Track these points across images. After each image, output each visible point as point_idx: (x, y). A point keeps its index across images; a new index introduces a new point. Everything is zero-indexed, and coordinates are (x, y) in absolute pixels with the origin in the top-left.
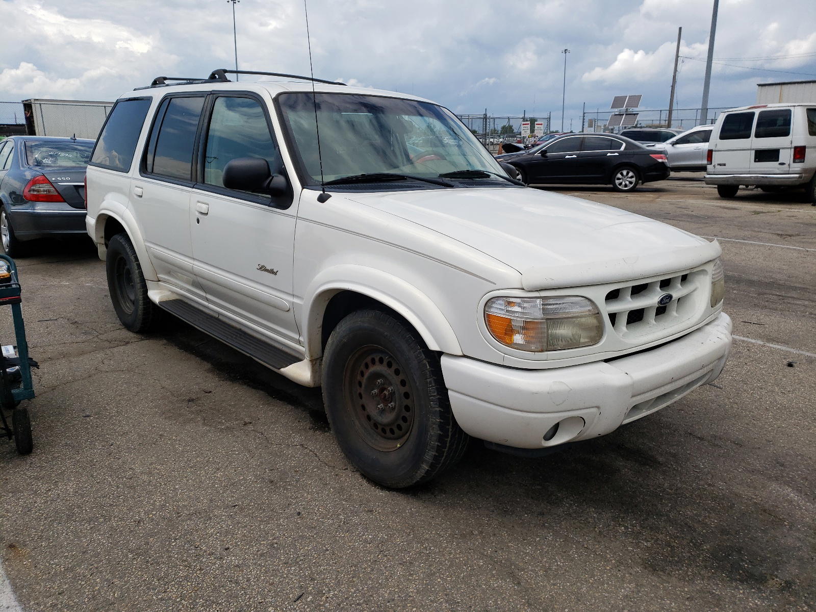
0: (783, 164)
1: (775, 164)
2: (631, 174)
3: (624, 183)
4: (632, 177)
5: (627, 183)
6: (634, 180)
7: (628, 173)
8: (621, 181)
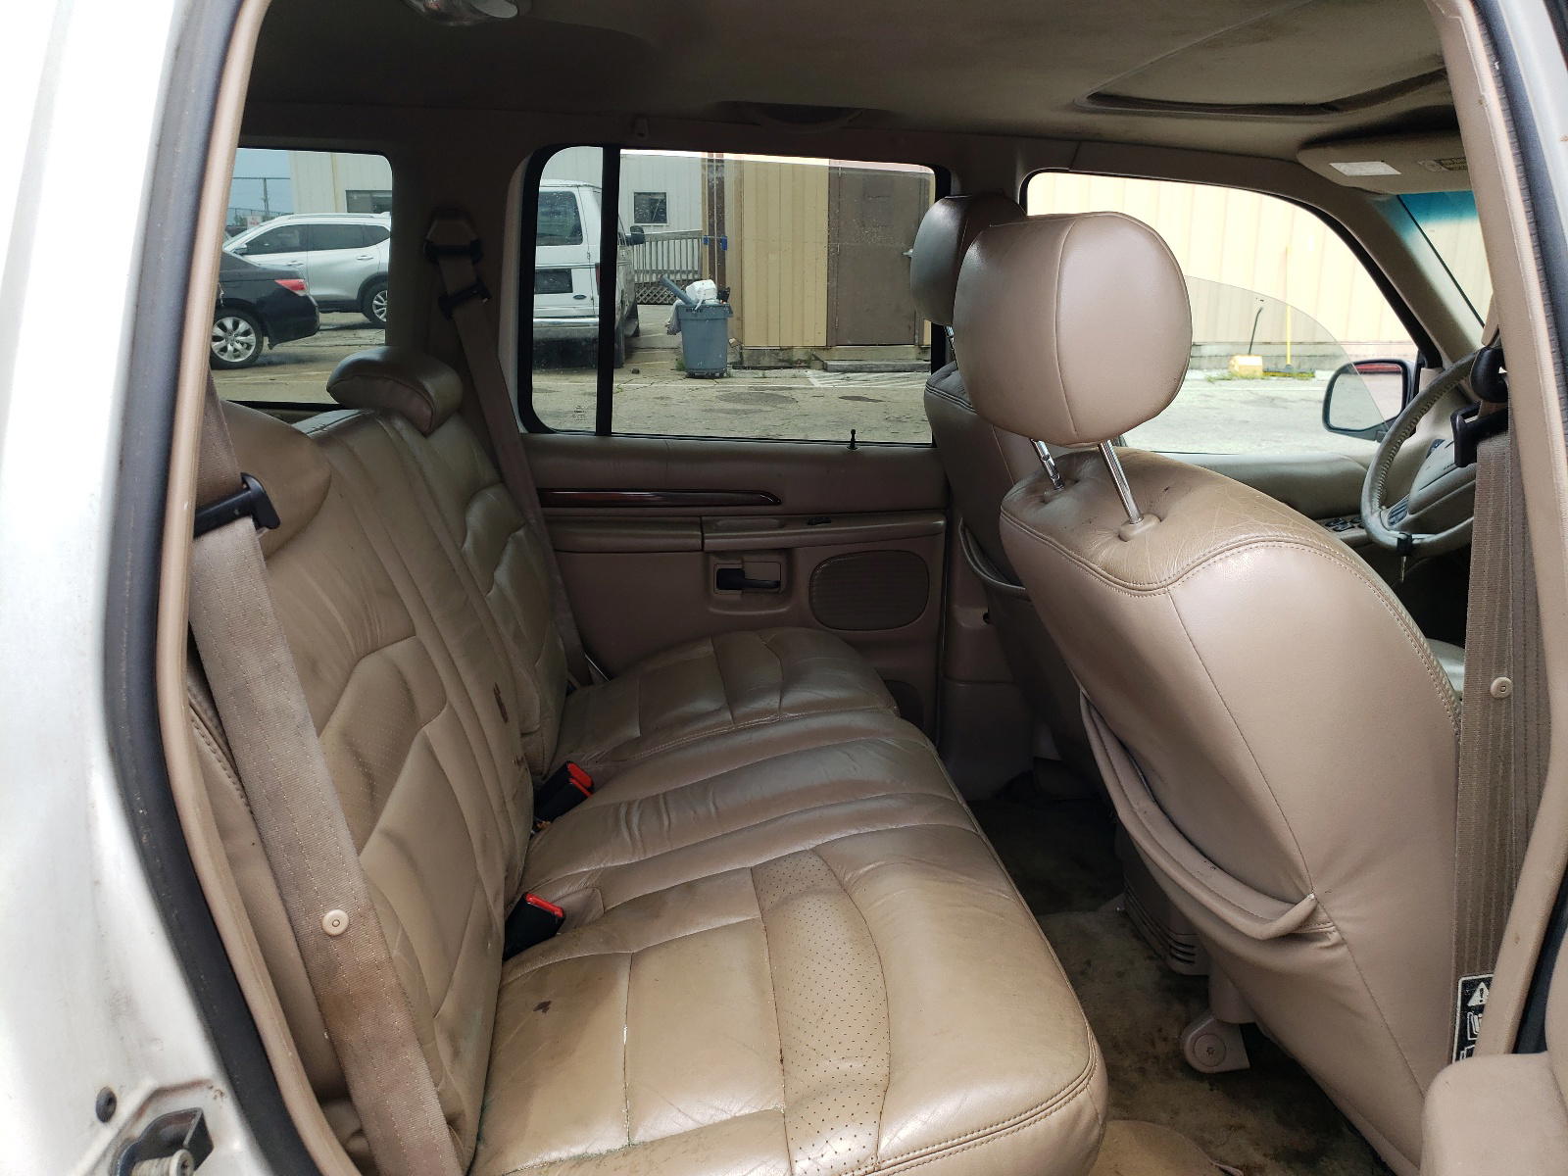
0: (582, 297)
1: (567, 297)
2: (243, 326)
3: (230, 348)
4: (246, 333)
5: (239, 346)
6: (252, 338)
7: (236, 325)
8: (223, 342)
